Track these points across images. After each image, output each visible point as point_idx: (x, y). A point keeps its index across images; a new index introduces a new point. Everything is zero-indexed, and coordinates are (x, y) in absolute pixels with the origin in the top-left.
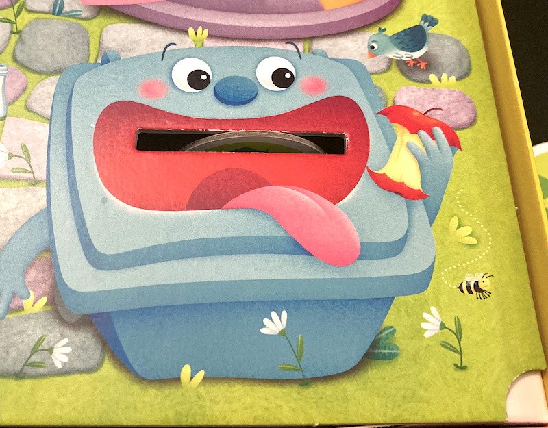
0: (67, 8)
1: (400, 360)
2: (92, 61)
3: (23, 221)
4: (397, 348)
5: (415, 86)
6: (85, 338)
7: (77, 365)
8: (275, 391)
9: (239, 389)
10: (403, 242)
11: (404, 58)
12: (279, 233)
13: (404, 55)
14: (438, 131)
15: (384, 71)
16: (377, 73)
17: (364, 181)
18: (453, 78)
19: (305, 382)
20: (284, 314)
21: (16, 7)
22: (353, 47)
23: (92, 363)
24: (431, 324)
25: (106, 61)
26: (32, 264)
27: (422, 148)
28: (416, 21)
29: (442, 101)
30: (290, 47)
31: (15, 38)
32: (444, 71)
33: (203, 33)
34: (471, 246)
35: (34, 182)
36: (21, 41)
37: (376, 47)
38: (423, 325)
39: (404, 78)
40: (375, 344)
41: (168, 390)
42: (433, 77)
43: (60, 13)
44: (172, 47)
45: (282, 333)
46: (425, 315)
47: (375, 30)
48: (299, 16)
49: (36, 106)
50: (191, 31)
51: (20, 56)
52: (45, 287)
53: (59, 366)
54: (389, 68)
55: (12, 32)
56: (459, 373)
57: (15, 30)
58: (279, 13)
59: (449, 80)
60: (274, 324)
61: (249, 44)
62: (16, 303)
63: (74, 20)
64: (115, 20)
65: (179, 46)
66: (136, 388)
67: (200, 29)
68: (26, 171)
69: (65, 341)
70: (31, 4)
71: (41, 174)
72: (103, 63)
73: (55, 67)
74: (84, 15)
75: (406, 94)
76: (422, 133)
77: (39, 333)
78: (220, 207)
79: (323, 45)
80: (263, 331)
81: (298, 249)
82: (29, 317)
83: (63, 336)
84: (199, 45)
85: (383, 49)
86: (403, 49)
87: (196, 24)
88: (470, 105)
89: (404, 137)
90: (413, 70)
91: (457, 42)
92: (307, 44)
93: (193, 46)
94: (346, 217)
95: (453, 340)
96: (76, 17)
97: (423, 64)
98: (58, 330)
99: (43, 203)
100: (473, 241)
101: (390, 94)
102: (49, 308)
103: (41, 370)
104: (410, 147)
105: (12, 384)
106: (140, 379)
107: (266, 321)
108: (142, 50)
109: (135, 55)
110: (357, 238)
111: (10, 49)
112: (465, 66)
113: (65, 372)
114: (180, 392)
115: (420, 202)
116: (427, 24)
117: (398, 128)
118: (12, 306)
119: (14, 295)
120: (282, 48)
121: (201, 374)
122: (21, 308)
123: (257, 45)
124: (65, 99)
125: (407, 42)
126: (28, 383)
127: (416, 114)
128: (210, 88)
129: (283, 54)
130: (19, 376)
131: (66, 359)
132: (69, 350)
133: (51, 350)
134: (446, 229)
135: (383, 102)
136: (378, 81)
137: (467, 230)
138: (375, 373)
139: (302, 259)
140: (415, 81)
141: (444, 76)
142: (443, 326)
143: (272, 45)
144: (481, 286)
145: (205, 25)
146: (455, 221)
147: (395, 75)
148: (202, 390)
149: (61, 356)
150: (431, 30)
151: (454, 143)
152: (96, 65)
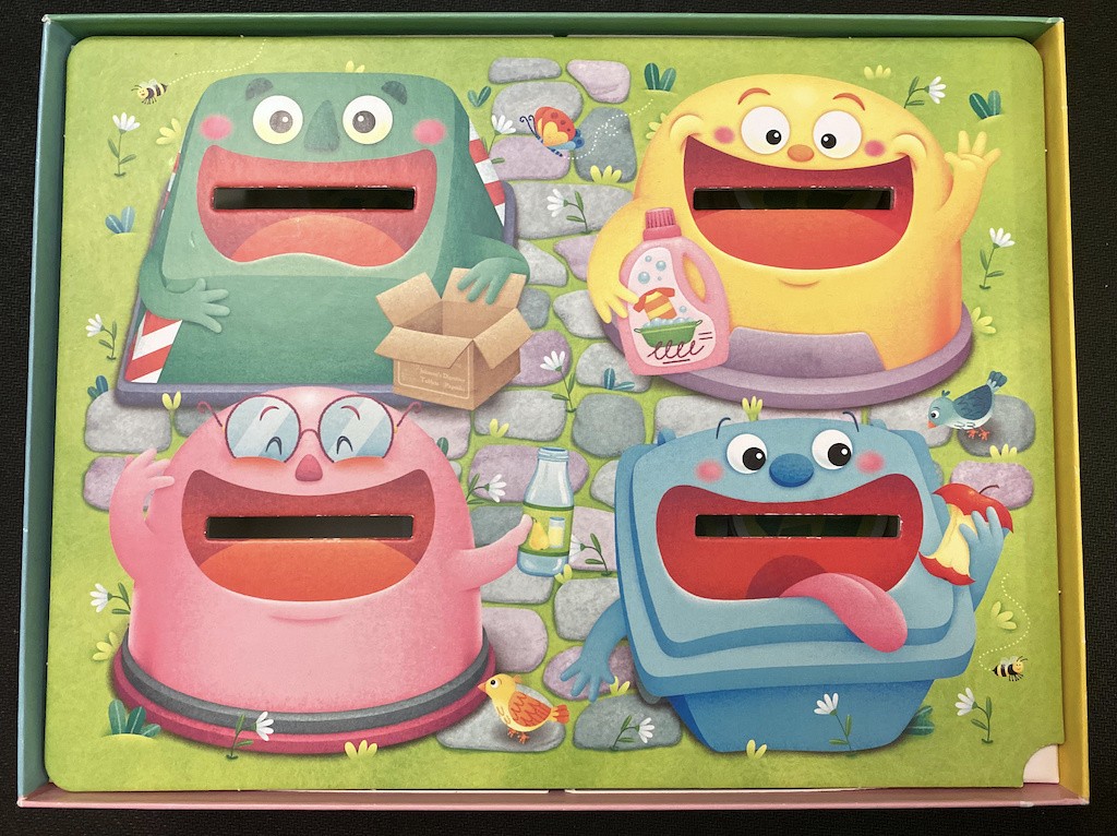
0: (618, 381)
1: (934, 735)
2: (648, 442)
3: (601, 611)
4: (933, 725)
5: (973, 460)
6: (665, 716)
7: (660, 740)
8: (826, 761)
9: (796, 759)
10: (947, 626)
11: (965, 428)
12: (832, 620)
13: (965, 424)
14: (992, 511)
15: (944, 444)
16: (936, 446)
17: (916, 567)
18: (1014, 450)
19: (851, 754)
20: (836, 696)
21: (568, 379)
22: (912, 415)
23: (673, 739)
24: (964, 704)
25: (662, 442)
26: (613, 652)
27: (974, 530)
28: (983, 381)
29: (1000, 478)
30: (848, 418)
31: (571, 417)
32: (1006, 441)
33: (758, 404)
34: (1011, 631)
35: (607, 573)
36: (576, 421)
37: (937, 414)
38: (958, 705)
39: (963, 451)
40: (913, 722)
41: (737, 760)
42: (993, 449)
43: (611, 387)
44: (727, 421)
45: (834, 712)
46: (960, 696)
47: (937, 394)
48: (859, 379)
49: (600, 494)
50: (745, 401)
51: (579, 439)
52: (627, 672)
53: (646, 741)
54: (949, 440)
55: (567, 411)
56: (985, 747)
57: (570, 409)
58: (837, 376)
59: (1010, 452)
60: (827, 705)
61: (804, 416)
62: (603, 687)
63: (626, 394)
64: (668, 392)
65: (734, 420)
66: (710, 759)
67: (754, 399)
68: (599, 563)
69: (649, 720)
70: (581, 377)
71: (612, 565)
72: (659, 444)
73: (613, 450)
74: (637, 387)
75: (963, 469)
76: (976, 513)
77: (626, 713)
78: (777, 595)
79: (882, 414)
80: (817, 711)
81: (851, 636)
82: (616, 700)
83: (646, 717)
84: (753, 419)
85: (945, 417)
86: (965, 416)
87: (749, 394)
88: (1027, 481)
89: (958, 519)
90: (973, 442)
91: (1024, 405)
92: (865, 413)
93: (747, 420)
94: (895, 604)
95: (982, 718)
96: (628, 390)
97: (985, 434)
98: (642, 709)
99: (617, 594)
100: (1013, 626)
101: (947, 470)
102: (632, 691)
103: (631, 745)
104: (962, 531)
105: (608, 756)
106: (713, 751)
107: (819, 703)
108: (697, 427)
109: (691, 433)
110: (905, 625)
111: (567, 432)
112: (1029, 434)
113: (651, 746)
114: (747, 761)
115: (966, 587)
116: (995, 383)
117: (953, 508)
118: (601, 690)
119: (601, 681)
120: (838, 419)
121: (764, 747)
122: (608, 692)
123: (813, 416)
124: (627, 485)
125: (970, 406)
126: (621, 754)
127: (971, 493)
128: (765, 469)
129: (840, 427)
130: (613, 749)
131: (651, 735)
132: (652, 727)
133: (637, 728)
134: (988, 614)
135: (939, 480)
136: (937, 455)
137: (1008, 615)
138: (913, 746)
139: (853, 645)
140: (975, 454)
141: (1006, 447)
142: (975, 706)
143: (829, 416)
144: (1015, 669)
145: (759, 395)
146: (998, 606)
147: (955, 447)
148: (765, 760)
149: (646, 732)
150: (998, 392)
151: (1007, 523)
152: (652, 447)
